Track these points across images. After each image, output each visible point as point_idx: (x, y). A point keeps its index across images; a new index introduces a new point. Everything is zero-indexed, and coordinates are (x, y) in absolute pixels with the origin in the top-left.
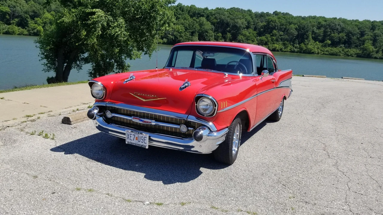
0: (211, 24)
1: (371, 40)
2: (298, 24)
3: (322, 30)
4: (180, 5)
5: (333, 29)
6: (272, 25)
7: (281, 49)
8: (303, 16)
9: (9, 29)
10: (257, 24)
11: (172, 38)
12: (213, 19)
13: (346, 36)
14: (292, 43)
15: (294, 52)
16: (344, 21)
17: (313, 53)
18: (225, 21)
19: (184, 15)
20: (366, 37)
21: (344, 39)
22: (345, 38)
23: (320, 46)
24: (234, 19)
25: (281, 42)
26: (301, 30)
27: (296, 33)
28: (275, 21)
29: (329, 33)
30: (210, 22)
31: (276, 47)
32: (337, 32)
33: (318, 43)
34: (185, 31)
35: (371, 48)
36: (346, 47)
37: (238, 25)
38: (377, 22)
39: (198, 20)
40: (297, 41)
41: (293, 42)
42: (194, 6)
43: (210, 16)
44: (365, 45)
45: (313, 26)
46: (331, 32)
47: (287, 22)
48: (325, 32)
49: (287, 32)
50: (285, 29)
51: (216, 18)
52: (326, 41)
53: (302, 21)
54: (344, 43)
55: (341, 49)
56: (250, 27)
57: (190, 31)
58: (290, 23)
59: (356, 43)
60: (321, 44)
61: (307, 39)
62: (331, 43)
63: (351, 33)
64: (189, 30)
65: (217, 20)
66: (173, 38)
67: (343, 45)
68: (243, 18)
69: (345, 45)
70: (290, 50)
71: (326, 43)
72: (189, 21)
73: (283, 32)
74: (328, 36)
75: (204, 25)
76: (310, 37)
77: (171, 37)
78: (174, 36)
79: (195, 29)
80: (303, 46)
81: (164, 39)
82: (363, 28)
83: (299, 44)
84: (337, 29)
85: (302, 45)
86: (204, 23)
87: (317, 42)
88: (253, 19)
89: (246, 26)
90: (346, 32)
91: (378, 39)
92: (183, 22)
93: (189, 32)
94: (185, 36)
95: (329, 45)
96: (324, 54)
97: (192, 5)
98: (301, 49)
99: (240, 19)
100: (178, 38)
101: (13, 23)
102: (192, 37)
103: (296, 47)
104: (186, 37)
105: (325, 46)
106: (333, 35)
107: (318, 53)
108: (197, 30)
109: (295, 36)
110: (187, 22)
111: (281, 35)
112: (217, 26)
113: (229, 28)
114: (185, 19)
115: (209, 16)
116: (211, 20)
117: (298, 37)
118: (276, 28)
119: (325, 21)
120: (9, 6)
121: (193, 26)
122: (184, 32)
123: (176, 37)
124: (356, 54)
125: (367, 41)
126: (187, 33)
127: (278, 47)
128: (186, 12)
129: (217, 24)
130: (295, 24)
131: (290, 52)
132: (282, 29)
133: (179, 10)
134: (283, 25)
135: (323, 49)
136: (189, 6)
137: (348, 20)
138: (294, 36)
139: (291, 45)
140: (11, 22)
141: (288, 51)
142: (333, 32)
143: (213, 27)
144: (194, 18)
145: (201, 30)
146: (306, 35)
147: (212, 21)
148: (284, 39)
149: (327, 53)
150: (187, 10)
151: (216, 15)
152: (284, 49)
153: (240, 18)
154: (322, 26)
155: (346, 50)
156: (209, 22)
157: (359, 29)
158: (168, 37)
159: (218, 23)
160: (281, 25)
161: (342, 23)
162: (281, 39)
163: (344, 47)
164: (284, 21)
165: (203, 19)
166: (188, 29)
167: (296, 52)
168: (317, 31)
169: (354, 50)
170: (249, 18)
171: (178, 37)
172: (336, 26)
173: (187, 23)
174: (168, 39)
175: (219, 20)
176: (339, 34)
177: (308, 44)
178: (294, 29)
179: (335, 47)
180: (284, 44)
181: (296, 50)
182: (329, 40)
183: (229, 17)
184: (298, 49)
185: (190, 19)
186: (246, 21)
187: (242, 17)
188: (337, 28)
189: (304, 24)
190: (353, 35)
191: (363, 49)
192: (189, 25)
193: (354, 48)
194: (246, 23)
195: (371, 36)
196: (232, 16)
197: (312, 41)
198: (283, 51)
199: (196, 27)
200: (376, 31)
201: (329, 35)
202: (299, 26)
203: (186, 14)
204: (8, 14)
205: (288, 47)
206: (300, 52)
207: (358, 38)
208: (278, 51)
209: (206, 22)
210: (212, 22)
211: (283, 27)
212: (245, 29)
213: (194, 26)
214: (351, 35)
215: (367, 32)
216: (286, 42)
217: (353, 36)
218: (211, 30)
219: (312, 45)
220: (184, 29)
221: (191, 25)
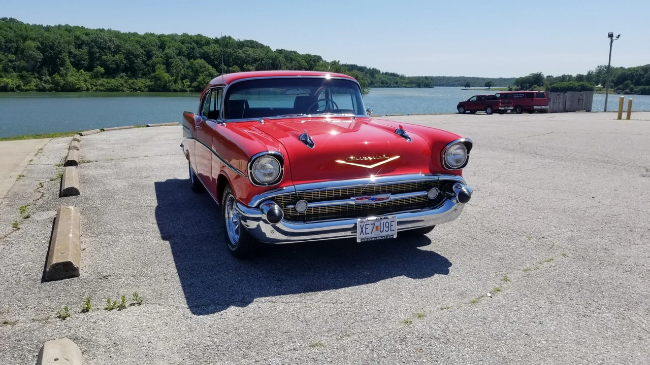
1: (164, 64)
2: (40, 39)
3: (85, 49)
5: (103, 49)
7: (18, 87)
8: (45, 25)
13: (124, 58)
14: (36, 75)
15: (43, 90)
16: (117, 34)
17: (78, 90)
20: (154, 59)
21: (123, 63)
22: (125, 62)
23: (88, 77)
25: (15, 74)
26: (48, 51)
27: (40, 56)
29: (98, 55)
31: (8, 84)
32: (110, 54)
33: (84, 72)
35: (167, 76)
36: (130, 77)
38: (165, 36)
40: (45, 70)
41: (38, 73)
44: (157, 73)
45: (69, 43)
46: (100, 52)
47: (16, 37)
48: (91, 53)
49: (21, 54)
50: (17, 49)
52: (96, 67)
53: (46, 34)
54: (126, 70)
55: (122, 81)
58: (25, 39)
59: (143, 70)
60: (89, 74)
61: (62, 65)
62: (104, 71)
63: (132, 54)
67: (125, 74)
69: (127, 73)
70: (35, 87)
71: (97, 72)
73: (15, 53)
74: (97, 60)
76: (68, 62)
80: (58, 79)
82: (147, 46)
83: (50, 74)
84: (110, 48)
85: (57, 77)
87: (82, 70)
90: (124, 52)
91: (172, 63)
95: (102, 75)
96: (97, 90)
98: (56, 84)
103: (45, 82)
105: (96, 76)
106: (104, 57)
107: (88, 90)
109: (40, 62)
111: (11, 61)
117: (44, 63)
119: (87, 34)
124: (146, 87)
125: (158, 65)
127: (11, 83)
130: (34, 40)
131: (36, 90)
132: (9, 48)
134: (11, 41)
135: (94, 81)
137: (122, 32)
138: (37, 62)
139: (35, 78)
141: (32, 90)
142: (104, 52)
146: (60, 58)
148: (18, 67)
149: (102, 88)
152: (24, 86)
154: (83, 43)
155: (130, 81)
157: (142, 47)
160: (6, 42)
161: (115, 38)
162: (14, 68)
163: (126, 76)
164: (11, 35)
167: (49, 90)
168: (77, 52)
169: (143, 80)
172: (106, 42)
176: (113, 56)
177: (66, 74)
178: (35, 49)
179: (114, 78)
180: (22, 77)
181: (47, 86)
182: (101, 66)
184: (51, 85)
188: (109, 46)
189: (51, 40)
190: (136, 57)
191: (155, 77)
193: (142, 77)
195: (161, 57)
197: (72, 70)
198: (22, 90)
200: (167, 51)
201: (99, 58)
202: (42, 44)
205: (30, 82)
206: (56, 90)
207: (144, 62)
208: (12, 90)
211: (12, 46)
214: (132, 56)
215: (155, 52)
216: (24, 73)
217: (137, 59)
219: (73, 76)
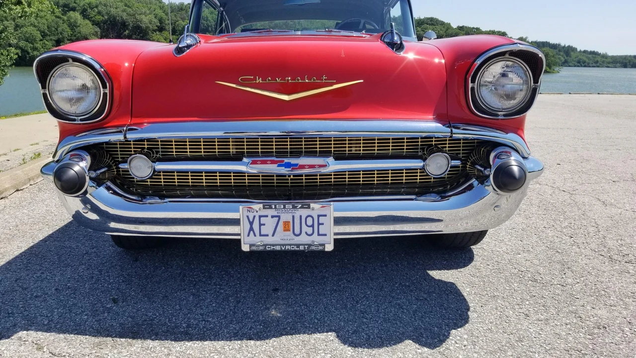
0: (93, 25)
6: (204, 24)
10: (175, 23)
12: (95, 16)
18: (118, 18)
24: (134, 15)
28: (207, 17)
30: (90, 21)
34: (41, 38)
37: (143, 26)
39: (65, 18)
43: (89, 10)
51: (99, 13)
56: (165, 29)
57: (53, 38)
64: (49, 36)
65: (103, 16)
68: (150, 14)
72: (47, 20)
75: (79, 26)
79: (61, 33)
86: (79, 22)
88: (167, 14)
89: (157, 26)
92: (36, 22)
93: (51, 40)
94: (42, 47)
99: (145, 14)
100: (28, 53)
108: (67, 36)
110: (44, 21)
112: (104, 27)
113: (127, 31)
114: (38, 16)
115: (87, 10)
116: (92, 18)
118: (210, 29)
121: (57, 29)
122: (41, 40)
126: (46, 42)
129: (104, 24)
143: (98, 29)
144: (57, 14)
145: (75, 36)
147: (94, 18)
151: (100, 8)
153: (145, 12)
156: (87, 21)
159: (105, 22)
165: (76, 16)
166: (47, 35)
170: (160, 13)
171: (30, 51)
173: (44, 24)
175: (106, 17)
183: (124, 11)
186: (155, 17)
187: (148, 12)
192: (48, 27)
194: (156, 21)
196: (130, 10)
199: (63, 30)
209: (82, 20)
210: (93, 21)
212: (157, 33)
213: (60, 29)
218: (93, 34)
220: (40, 35)
221: (54, 27)
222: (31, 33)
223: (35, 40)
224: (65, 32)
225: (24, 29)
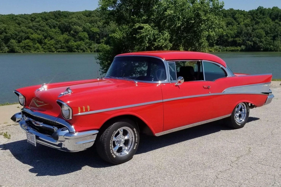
4: (260, 8)
9: (99, 47)
11: (251, 45)
19: (265, 18)
34: (265, 35)
42: (277, 7)
64: (270, 34)
66: (252, 43)
72: (270, 25)
77: (250, 43)
78: (253, 41)
79: (277, 32)
81: (242, 46)
92: (264, 26)
93: (271, 36)
94: (265, 41)
97: (274, 7)
100: (257, 44)
101: (102, 41)
102: (273, 42)
104: (267, 42)
114: (266, 23)
120: (98, 27)
121: (275, 30)
122: (265, 37)
123: (255, 43)
126: (268, 38)
128: (267, 15)
133: (259, 14)
136: (271, 8)
140: (101, 41)
144: (276, 21)
150: (268, 13)
158: (247, 43)
166: (268, 33)
171: (258, 43)
173: (268, 27)
174: (246, 45)
185: (271, 22)
192: (270, 29)
199: (278, 30)
203: (267, 17)
204: (98, 34)
213: (276, 30)
220: (264, 34)
221: (273, 29)
222: (260, 33)
223: (262, 36)
224: (279, 31)
225: (257, 31)
